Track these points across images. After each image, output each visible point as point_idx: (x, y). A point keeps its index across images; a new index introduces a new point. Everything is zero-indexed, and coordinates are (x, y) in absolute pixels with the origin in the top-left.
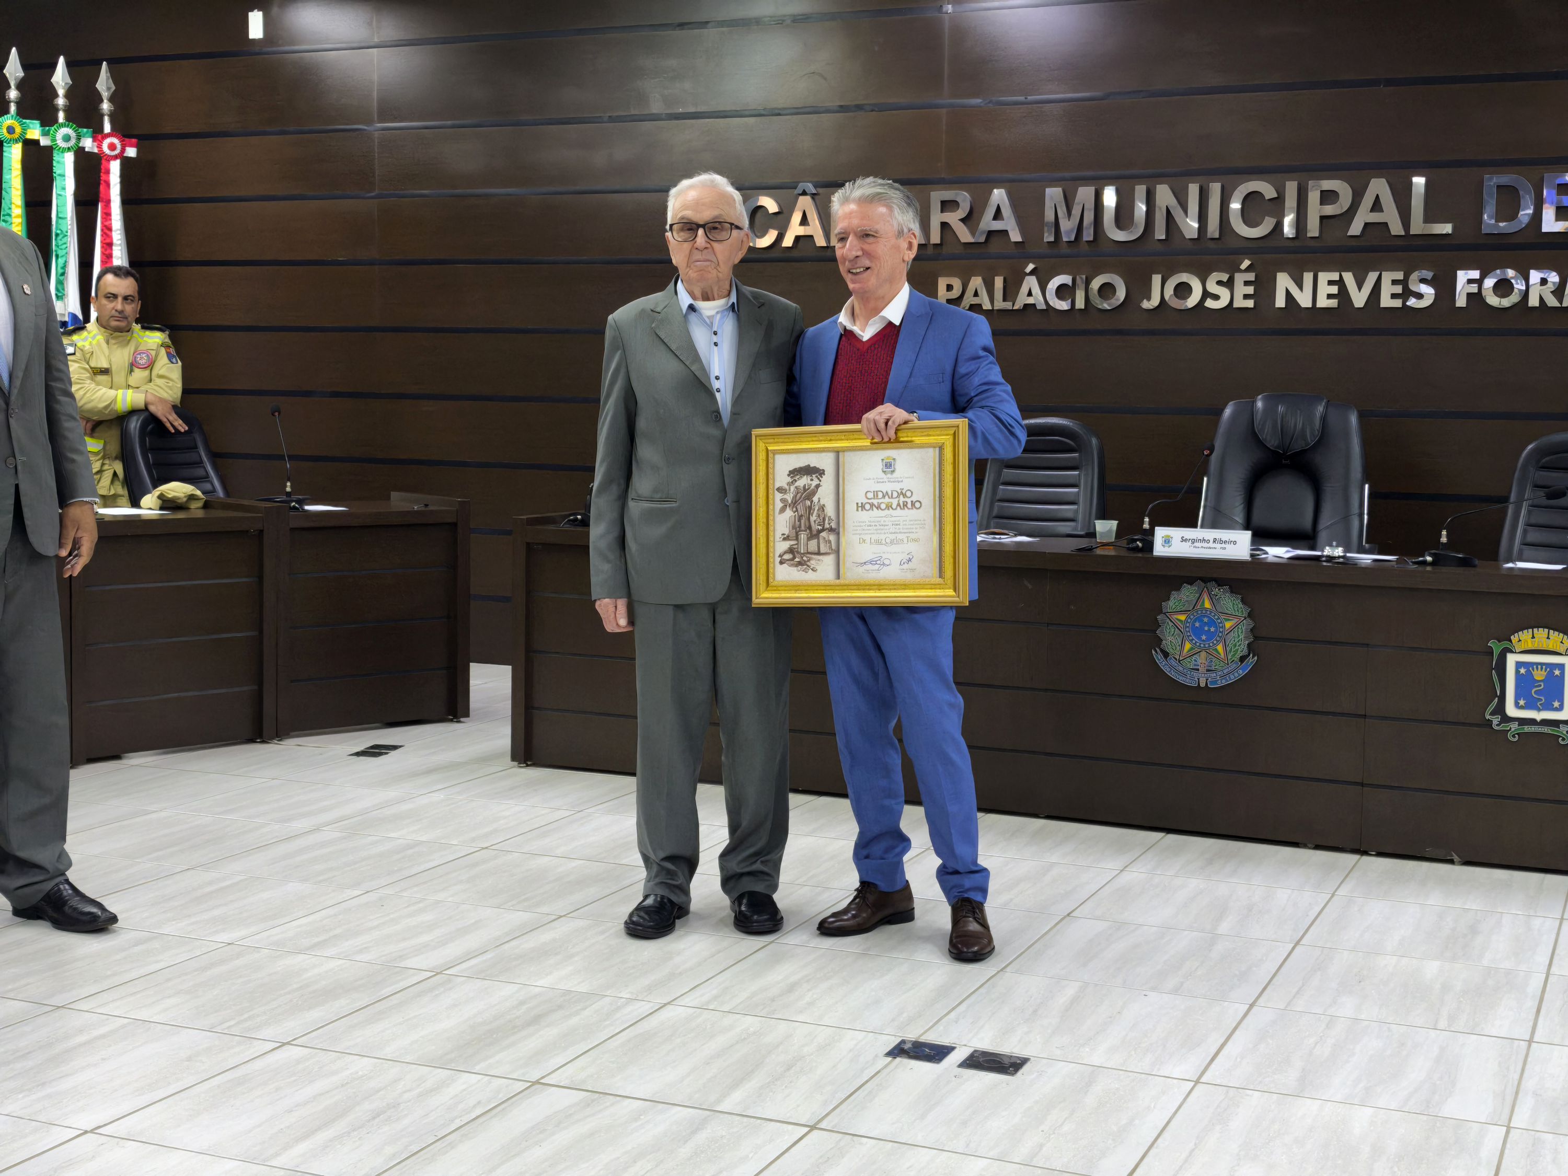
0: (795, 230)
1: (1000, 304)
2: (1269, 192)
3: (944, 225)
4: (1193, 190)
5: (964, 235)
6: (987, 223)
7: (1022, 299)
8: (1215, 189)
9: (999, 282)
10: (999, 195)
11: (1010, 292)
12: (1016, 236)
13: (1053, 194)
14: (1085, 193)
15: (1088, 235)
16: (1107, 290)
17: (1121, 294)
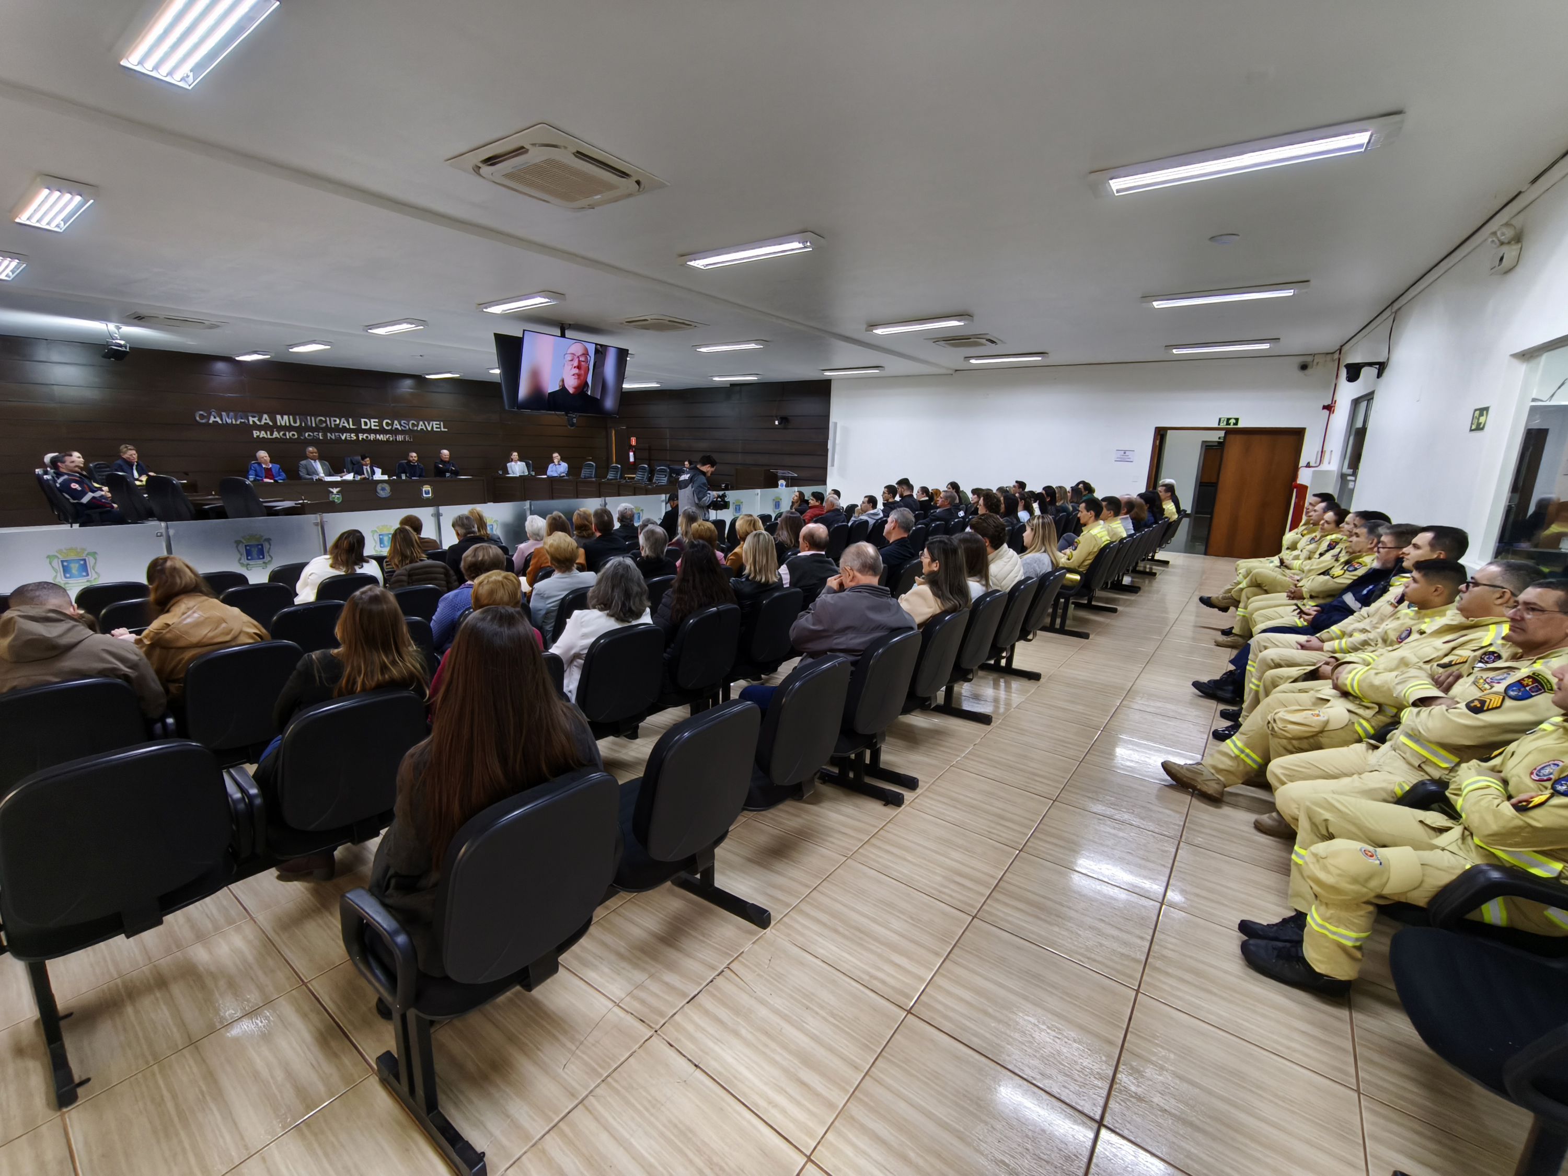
0: (212, 419)
1: (269, 437)
2: (324, 419)
3: (253, 421)
4: (309, 418)
5: (258, 423)
6: (263, 422)
7: (274, 436)
8: (313, 418)
9: (268, 433)
10: (265, 416)
11: (272, 434)
12: (271, 424)
13: (279, 417)
14: (286, 417)
15: (288, 424)
16: (293, 435)
17: (296, 436)
